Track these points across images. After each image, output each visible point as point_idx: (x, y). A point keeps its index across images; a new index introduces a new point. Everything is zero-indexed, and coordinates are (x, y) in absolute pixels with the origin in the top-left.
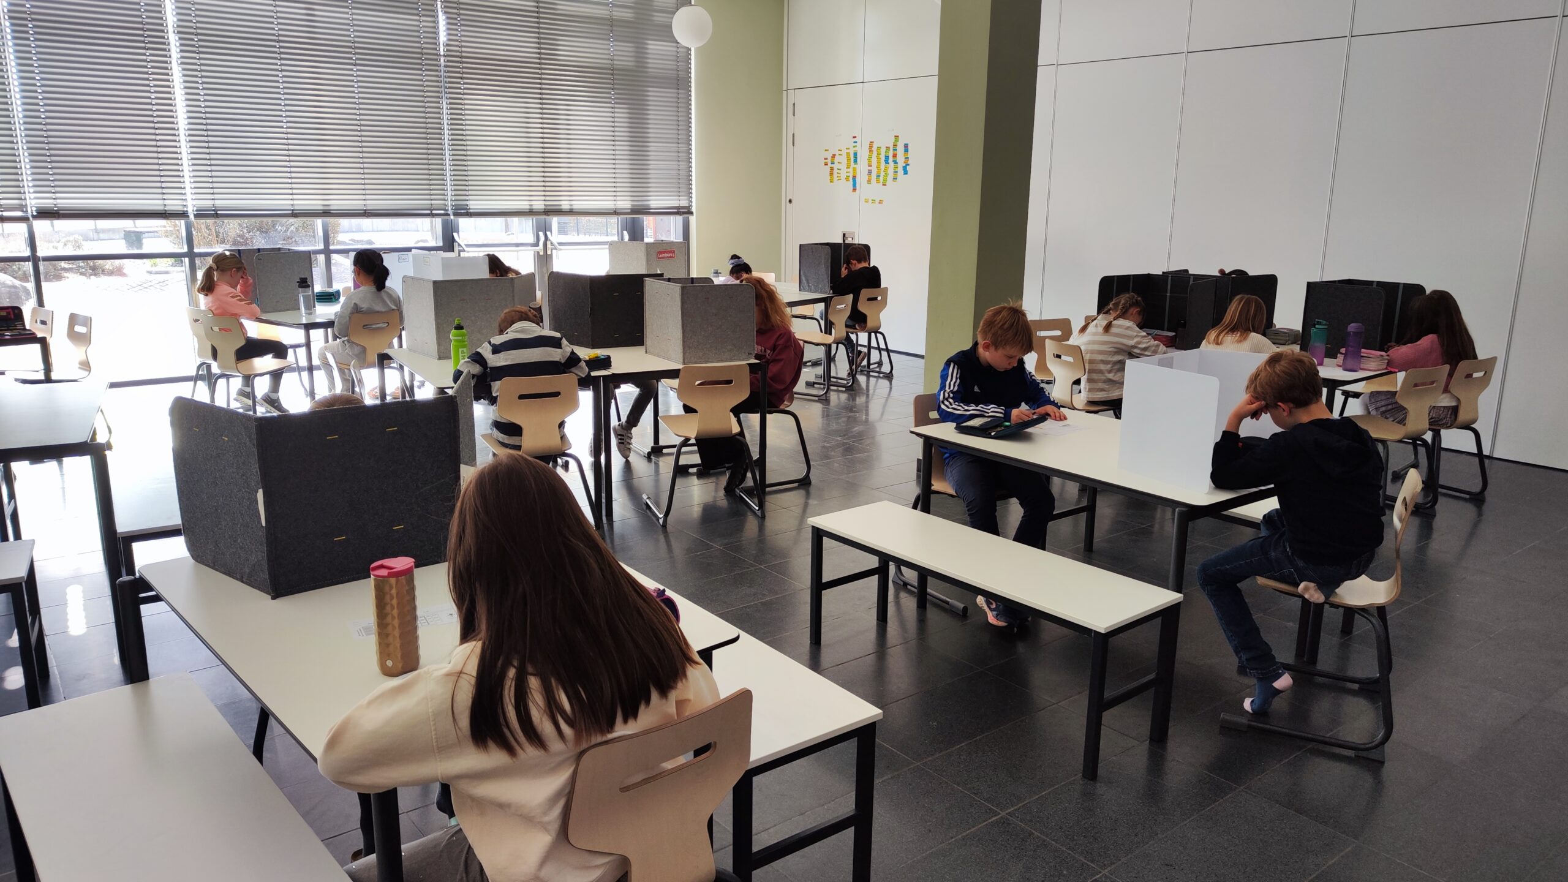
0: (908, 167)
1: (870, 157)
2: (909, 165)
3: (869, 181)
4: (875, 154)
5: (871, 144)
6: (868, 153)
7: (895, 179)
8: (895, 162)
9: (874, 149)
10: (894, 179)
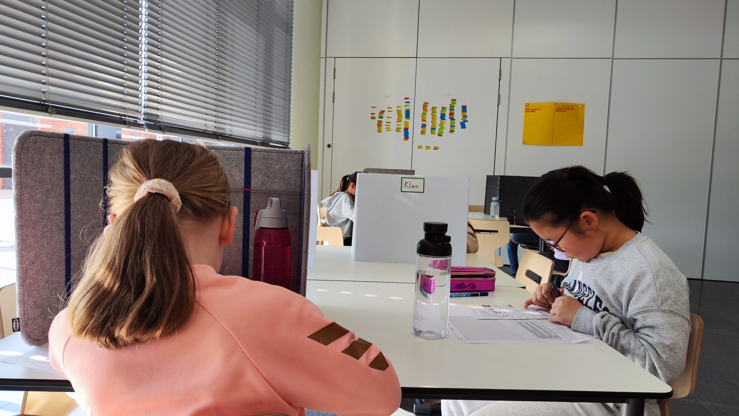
0: (466, 123)
1: (424, 114)
2: (467, 121)
3: (423, 132)
4: (429, 112)
5: (425, 105)
6: (422, 111)
7: (452, 131)
8: (452, 119)
9: (429, 108)
10: (450, 131)
